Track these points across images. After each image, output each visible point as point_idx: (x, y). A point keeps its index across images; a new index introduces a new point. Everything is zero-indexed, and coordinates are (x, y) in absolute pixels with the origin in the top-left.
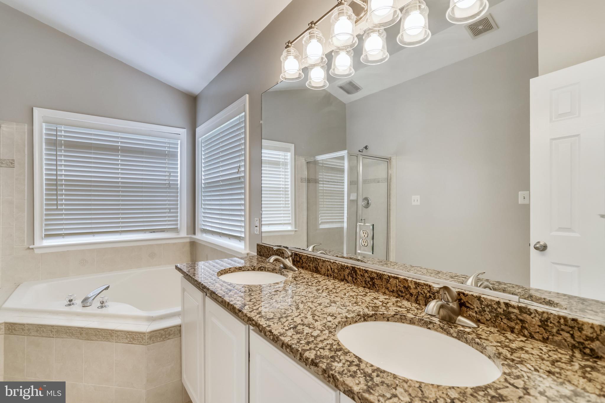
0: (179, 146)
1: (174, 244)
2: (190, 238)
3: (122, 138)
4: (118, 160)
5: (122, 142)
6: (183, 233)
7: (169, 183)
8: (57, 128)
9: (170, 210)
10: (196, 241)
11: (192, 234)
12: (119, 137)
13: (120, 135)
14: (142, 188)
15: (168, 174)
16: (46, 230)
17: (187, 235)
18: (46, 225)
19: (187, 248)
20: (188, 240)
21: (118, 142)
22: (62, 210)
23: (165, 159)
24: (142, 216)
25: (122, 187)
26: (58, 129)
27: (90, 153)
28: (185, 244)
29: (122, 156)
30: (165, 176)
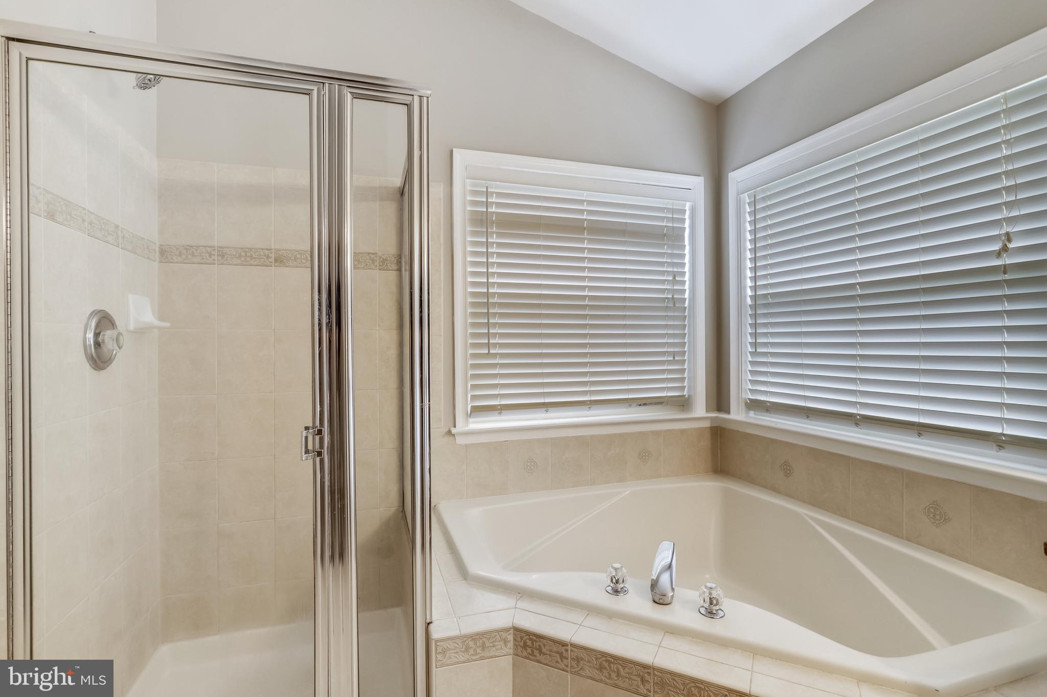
0: (687, 216)
1: (683, 431)
2: (712, 419)
3: (591, 203)
4: (582, 250)
5: (590, 212)
6: (700, 409)
7: (673, 298)
8: (487, 187)
9: (674, 358)
10: (723, 426)
11: (714, 411)
12: (585, 201)
13: (585, 196)
14: (624, 308)
15: (671, 278)
16: (474, 397)
17: (707, 411)
18: (474, 387)
19: (706, 442)
20: (707, 424)
21: (581, 212)
22: (495, 356)
23: (662, 246)
24: (625, 369)
25: (592, 307)
26: (489, 190)
27: (538, 237)
28: (701, 430)
29: (591, 241)
30: (663, 282)
